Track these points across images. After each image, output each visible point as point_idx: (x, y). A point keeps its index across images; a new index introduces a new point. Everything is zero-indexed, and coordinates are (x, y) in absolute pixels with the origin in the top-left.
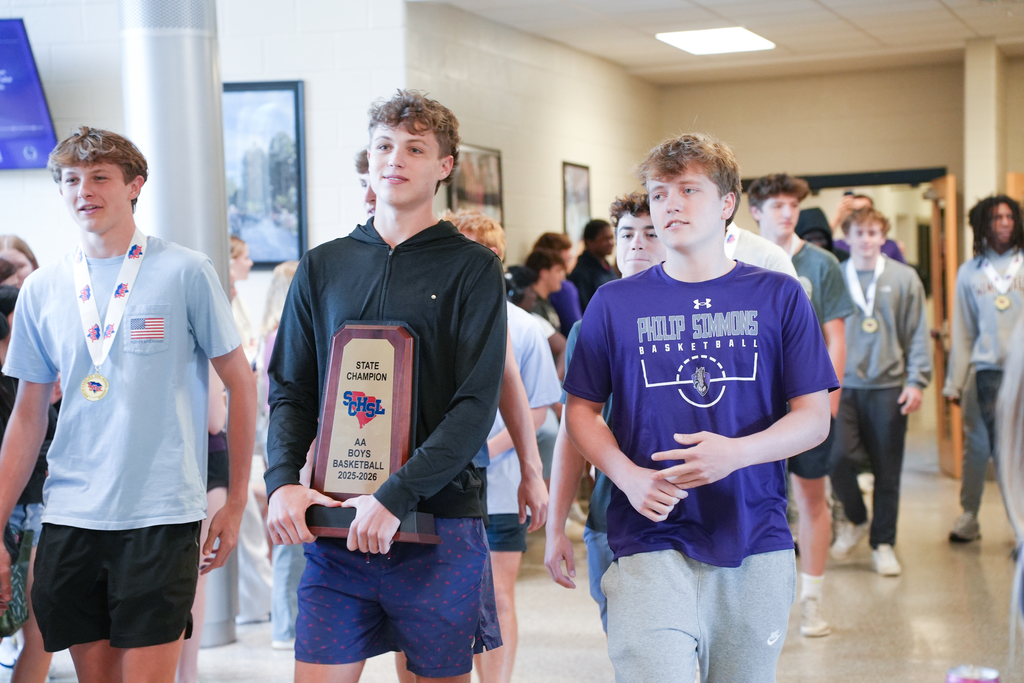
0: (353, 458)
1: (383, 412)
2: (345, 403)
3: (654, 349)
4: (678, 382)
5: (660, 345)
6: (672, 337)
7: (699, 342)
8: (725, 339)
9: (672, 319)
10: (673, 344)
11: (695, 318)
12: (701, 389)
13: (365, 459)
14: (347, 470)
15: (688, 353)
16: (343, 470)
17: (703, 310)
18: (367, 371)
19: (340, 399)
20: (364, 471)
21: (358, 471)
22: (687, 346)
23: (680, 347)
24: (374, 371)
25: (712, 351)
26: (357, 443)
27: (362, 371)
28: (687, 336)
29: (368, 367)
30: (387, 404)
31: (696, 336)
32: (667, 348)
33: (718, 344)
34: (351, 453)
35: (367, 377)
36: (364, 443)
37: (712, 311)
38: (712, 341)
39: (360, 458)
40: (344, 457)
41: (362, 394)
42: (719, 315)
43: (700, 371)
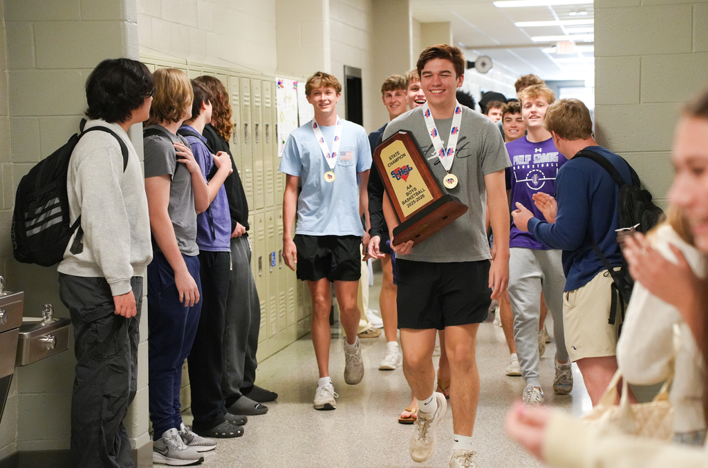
0: (410, 195)
1: (412, 169)
2: (394, 177)
3: (519, 168)
4: (527, 180)
5: (521, 166)
6: (525, 163)
7: (536, 165)
8: (545, 164)
9: (526, 156)
10: (526, 165)
11: (535, 155)
12: (536, 183)
13: (415, 192)
14: (410, 202)
15: (531, 168)
16: (408, 203)
17: (538, 152)
18: (396, 158)
19: (390, 176)
20: (417, 197)
21: (415, 199)
22: (531, 166)
23: (528, 167)
24: (398, 156)
25: (540, 168)
26: (408, 188)
27: (393, 159)
28: (531, 163)
29: (395, 156)
30: (412, 164)
31: (535, 162)
32: (523, 167)
33: (543, 166)
34: (407, 194)
35: (396, 160)
36: (411, 186)
37: (542, 153)
38: (540, 164)
39: (413, 193)
40: (406, 197)
41: (399, 168)
42: (544, 154)
43: (535, 176)
